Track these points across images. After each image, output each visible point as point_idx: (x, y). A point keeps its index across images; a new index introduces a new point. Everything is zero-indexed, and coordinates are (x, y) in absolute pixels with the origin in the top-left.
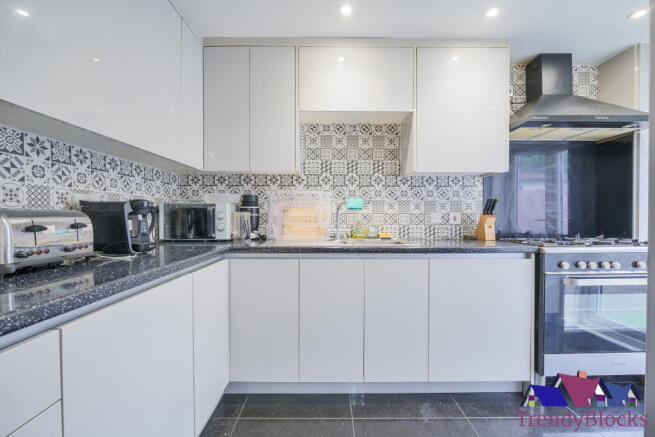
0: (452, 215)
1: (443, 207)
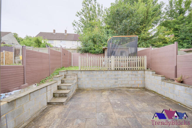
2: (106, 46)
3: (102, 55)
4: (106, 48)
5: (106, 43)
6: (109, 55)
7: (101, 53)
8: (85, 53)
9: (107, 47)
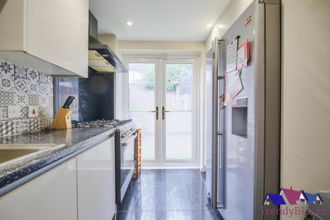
0: (31, 109)
1: (21, 99)
2: (178, 80)
3: (173, 92)
4: (179, 84)
5: (178, 76)
6: (182, 93)
7: (171, 91)
8: (148, 89)
9: (179, 82)
